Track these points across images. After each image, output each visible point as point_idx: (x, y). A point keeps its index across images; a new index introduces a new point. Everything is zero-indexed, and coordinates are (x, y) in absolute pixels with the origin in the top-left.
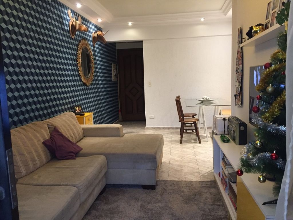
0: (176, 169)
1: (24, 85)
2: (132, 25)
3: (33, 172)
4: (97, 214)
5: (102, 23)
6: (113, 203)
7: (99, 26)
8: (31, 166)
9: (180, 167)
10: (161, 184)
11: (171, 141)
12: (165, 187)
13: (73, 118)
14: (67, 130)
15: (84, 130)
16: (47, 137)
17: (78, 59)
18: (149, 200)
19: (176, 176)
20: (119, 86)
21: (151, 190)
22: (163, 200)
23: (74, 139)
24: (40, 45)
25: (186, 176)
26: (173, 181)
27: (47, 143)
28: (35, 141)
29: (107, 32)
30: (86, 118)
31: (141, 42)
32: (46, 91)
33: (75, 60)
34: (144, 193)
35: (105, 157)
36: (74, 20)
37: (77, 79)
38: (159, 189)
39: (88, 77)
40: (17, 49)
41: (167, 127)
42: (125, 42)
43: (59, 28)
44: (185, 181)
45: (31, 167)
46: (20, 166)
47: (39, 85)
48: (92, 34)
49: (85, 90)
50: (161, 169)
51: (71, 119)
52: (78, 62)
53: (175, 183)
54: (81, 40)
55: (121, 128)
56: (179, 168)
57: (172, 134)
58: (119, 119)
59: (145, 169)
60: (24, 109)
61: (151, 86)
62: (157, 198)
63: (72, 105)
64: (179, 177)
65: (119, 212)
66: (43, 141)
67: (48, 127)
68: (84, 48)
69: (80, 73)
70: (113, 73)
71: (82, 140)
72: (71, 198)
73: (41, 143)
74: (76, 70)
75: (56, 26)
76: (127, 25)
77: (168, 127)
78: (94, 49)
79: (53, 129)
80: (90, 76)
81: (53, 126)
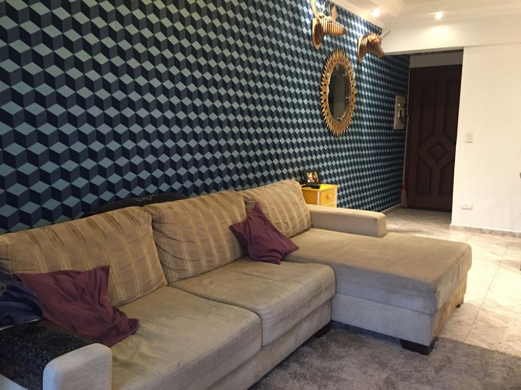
0: (492, 323)
1: (218, 130)
2: (443, 18)
3: (206, 272)
4: (298, 372)
5: (382, 18)
6: (334, 359)
7: (375, 24)
8: (204, 263)
9: (503, 320)
10: (445, 347)
11: (500, 262)
12: (451, 356)
13: (295, 192)
14: (279, 211)
15: (313, 214)
16: (240, 219)
17: (322, 88)
18: (406, 373)
19: (485, 339)
20: (406, 140)
21: (416, 353)
22: (439, 381)
23: (290, 229)
24: (252, 62)
25: (510, 343)
26: (475, 347)
27: (236, 229)
28: (218, 222)
29: (387, 34)
30: (322, 193)
31: (460, 51)
32: (255, 142)
33: (317, 89)
34: (403, 356)
35: (333, 271)
36: (322, 14)
37: (318, 123)
38: (436, 356)
39: (339, 120)
40: (210, 69)
41: (499, 231)
42: (426, 52)
43: (292, 31)
44: (505, 354)
45: (204, 265)
46: (185, 260)
47: (244, 130)
48: (358, 40)
49: (331, 143)
50: (455, 316)
51: (291, 193)
52: (321, 93)
53: (478, 353)
54: (333, 52)
55: (380, 219)
56: (499, 323)
57: (507, 248)
58: (400, 202)
59: (410, 309)
60: (213, 168)
61: (471, 142)
62: (424, 373)
63: (302, 168)
64: (491, 342)
65: (338, 380)
66: (230, 224)
67: (245, 202)
68: (337, 67)
69: (324, 112)
70: (397, 114)
71: (307, 233)
72: (240, 331)
73: (227, 227)
74: (317, 107)
75: (286, 28)
76: (432, 18)
77: (503, 232)
78: (360, 69)
79: (252, 206)
80: (343, 119)
81: (254, 202)
